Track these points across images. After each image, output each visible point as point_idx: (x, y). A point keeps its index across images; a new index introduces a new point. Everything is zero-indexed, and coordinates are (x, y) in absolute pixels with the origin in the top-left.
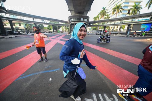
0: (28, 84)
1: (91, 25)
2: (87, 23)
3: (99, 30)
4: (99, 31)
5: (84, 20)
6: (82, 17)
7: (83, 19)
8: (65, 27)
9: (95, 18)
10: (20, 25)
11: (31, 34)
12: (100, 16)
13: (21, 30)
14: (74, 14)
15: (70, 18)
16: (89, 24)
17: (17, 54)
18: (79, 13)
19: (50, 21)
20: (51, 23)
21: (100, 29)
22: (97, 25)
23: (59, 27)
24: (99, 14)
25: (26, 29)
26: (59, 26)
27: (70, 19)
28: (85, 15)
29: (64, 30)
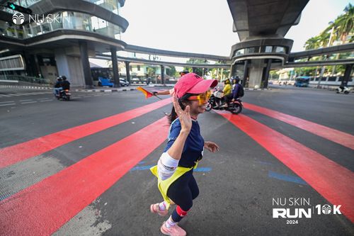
0: (149, 183)
1: (296, 61)
2: (282, 58)
3: (325, 75)
4: (324, 79)
5: (274, 49)
6: (268, 43)
7: (271, 48)
8: (220, 69)
9: (313, 41)
10: (139, 70)
11: (153, 85)
12: (332, 35)
13: (139, 77)
14: (247, 38)
15: (236, 49)
16: (290, 59)
17: (133, 120)
18: (262, 33)
19: (188, 59)
20: (191, 62)
21: (326, 71)
22: (320, 62)
23: (205, 72)
24: (330, 29)
25: (147, 76)
26: (206, 69)
27: (235, 52)
28: (280, 37)
29: (218, 77)
